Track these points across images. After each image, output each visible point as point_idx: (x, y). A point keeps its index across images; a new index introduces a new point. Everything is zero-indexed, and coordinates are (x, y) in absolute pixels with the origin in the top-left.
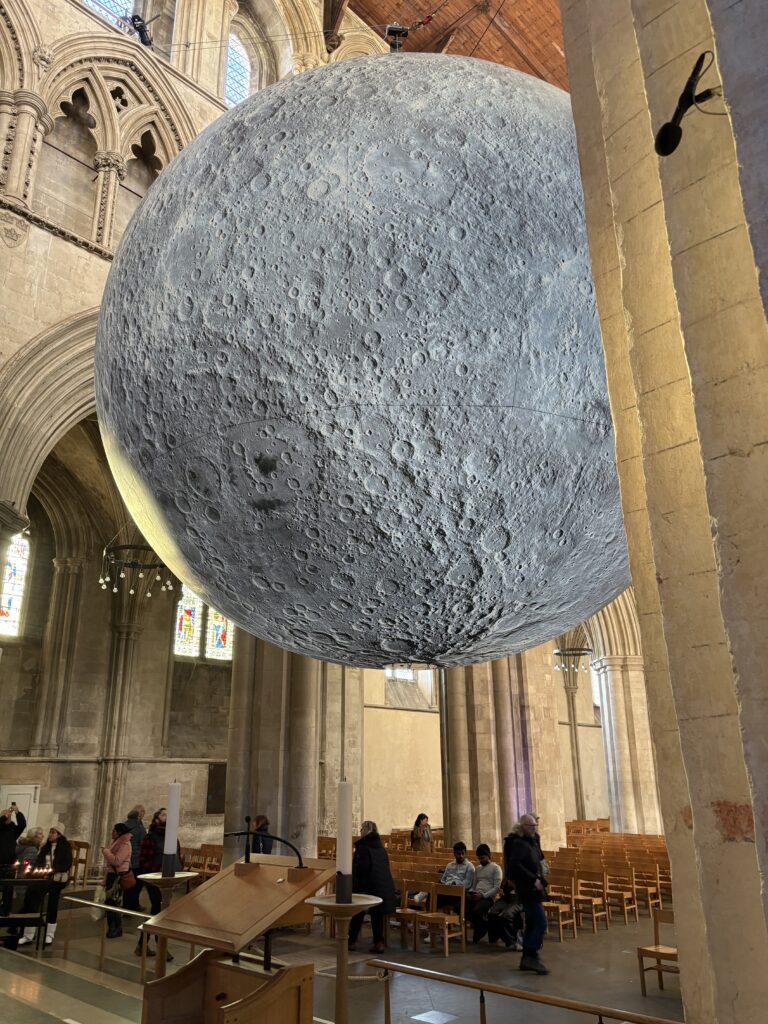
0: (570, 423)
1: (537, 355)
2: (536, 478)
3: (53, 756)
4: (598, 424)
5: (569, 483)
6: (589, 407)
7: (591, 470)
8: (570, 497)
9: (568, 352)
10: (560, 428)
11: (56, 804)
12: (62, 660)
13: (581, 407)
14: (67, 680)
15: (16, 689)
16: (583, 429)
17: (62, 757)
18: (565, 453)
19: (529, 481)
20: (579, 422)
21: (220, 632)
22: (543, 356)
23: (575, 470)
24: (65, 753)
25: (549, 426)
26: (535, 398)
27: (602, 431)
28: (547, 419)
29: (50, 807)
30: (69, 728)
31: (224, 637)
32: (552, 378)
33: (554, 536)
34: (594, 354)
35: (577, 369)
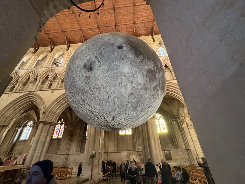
0: (83, 83)
1: (75, 76)
2: (84, 94)
3: (137, 151)
4: (88, 80)
5: (89, 92)
6: (85, 79)
7: (91, 88)
8: (91, 93)
9: (79, 73)
10: (82, 84)
11: (139, 158)
12: (135, 136)
13: (84, 79)
14: (136, 139)
15: (132, 141)
16: (86, 82)
17: (138, 151)
18: (85, 87)
19: (84, 95)
20: (85, 82)
21: (163, 127)
22: (76, 76)
23: (89, 89)
24: (138, 150)
25: (81, 85)
26: (77, 82)
27: (89, 81)
28: (80, 84)
29: (138, 159)
30: (138, 146)
31: (164, 128)
32: (78, 78)
33: (95, 101)
34: (82, 71)
35: (81, 75)
